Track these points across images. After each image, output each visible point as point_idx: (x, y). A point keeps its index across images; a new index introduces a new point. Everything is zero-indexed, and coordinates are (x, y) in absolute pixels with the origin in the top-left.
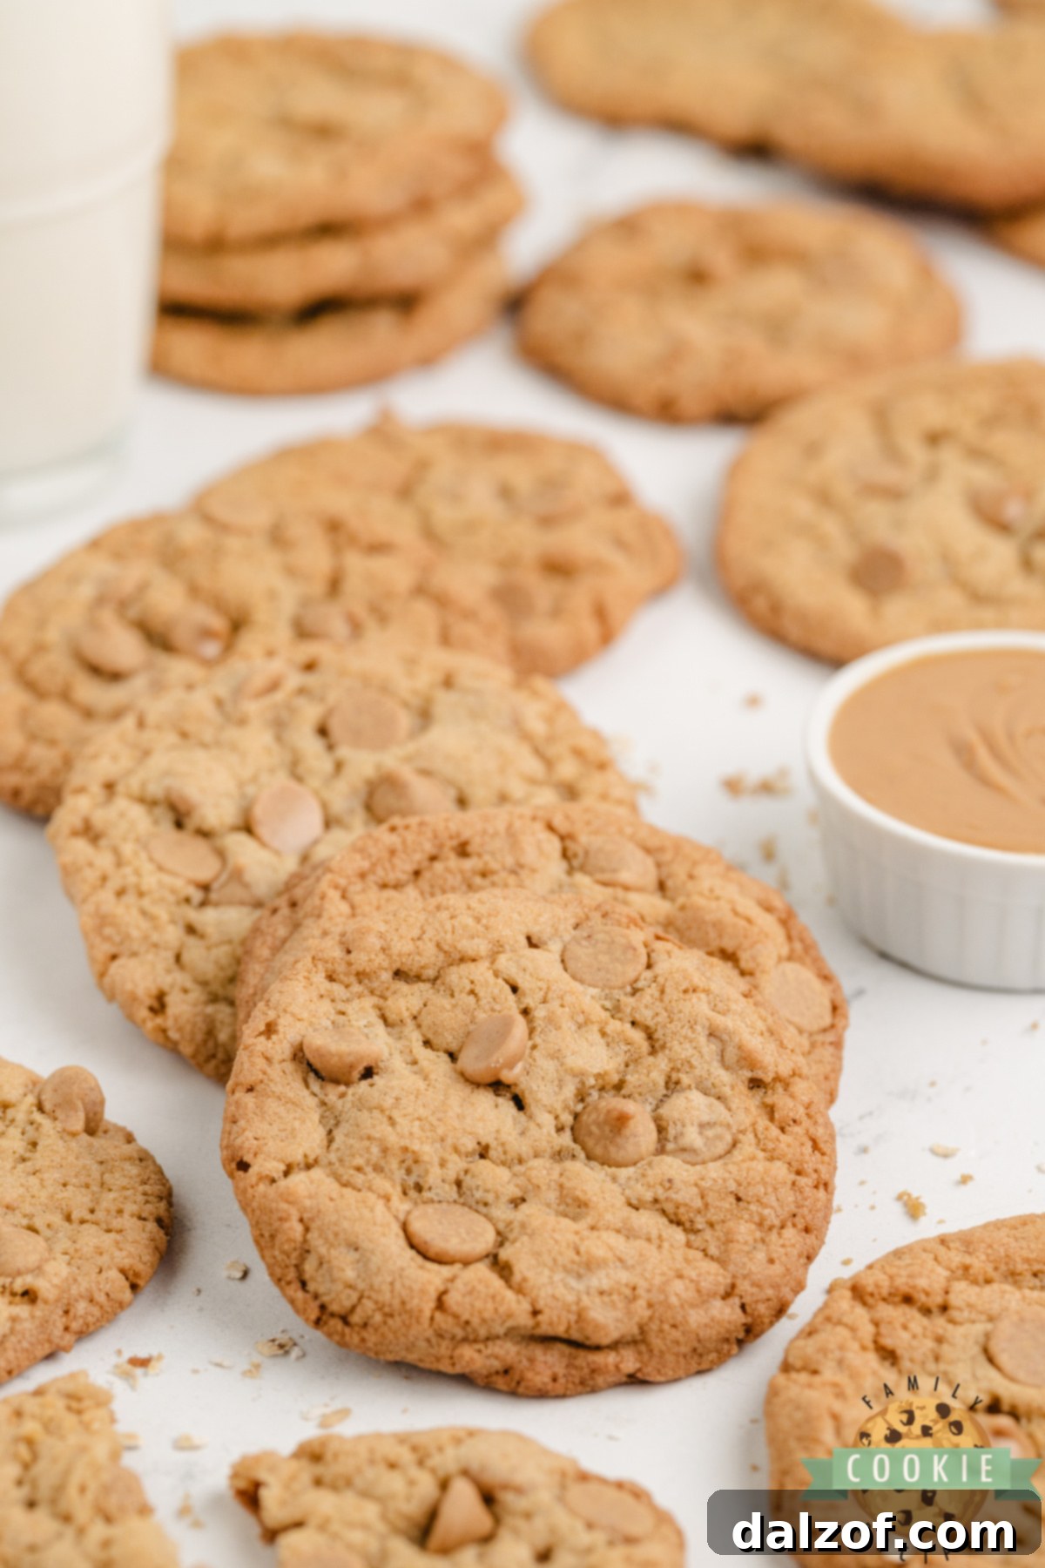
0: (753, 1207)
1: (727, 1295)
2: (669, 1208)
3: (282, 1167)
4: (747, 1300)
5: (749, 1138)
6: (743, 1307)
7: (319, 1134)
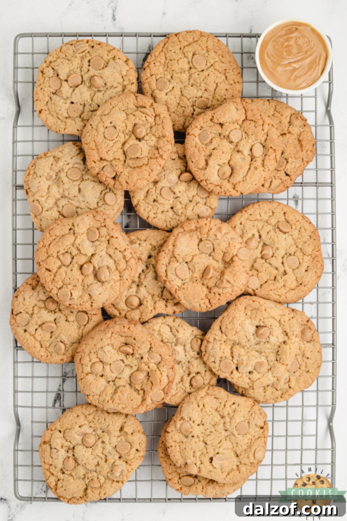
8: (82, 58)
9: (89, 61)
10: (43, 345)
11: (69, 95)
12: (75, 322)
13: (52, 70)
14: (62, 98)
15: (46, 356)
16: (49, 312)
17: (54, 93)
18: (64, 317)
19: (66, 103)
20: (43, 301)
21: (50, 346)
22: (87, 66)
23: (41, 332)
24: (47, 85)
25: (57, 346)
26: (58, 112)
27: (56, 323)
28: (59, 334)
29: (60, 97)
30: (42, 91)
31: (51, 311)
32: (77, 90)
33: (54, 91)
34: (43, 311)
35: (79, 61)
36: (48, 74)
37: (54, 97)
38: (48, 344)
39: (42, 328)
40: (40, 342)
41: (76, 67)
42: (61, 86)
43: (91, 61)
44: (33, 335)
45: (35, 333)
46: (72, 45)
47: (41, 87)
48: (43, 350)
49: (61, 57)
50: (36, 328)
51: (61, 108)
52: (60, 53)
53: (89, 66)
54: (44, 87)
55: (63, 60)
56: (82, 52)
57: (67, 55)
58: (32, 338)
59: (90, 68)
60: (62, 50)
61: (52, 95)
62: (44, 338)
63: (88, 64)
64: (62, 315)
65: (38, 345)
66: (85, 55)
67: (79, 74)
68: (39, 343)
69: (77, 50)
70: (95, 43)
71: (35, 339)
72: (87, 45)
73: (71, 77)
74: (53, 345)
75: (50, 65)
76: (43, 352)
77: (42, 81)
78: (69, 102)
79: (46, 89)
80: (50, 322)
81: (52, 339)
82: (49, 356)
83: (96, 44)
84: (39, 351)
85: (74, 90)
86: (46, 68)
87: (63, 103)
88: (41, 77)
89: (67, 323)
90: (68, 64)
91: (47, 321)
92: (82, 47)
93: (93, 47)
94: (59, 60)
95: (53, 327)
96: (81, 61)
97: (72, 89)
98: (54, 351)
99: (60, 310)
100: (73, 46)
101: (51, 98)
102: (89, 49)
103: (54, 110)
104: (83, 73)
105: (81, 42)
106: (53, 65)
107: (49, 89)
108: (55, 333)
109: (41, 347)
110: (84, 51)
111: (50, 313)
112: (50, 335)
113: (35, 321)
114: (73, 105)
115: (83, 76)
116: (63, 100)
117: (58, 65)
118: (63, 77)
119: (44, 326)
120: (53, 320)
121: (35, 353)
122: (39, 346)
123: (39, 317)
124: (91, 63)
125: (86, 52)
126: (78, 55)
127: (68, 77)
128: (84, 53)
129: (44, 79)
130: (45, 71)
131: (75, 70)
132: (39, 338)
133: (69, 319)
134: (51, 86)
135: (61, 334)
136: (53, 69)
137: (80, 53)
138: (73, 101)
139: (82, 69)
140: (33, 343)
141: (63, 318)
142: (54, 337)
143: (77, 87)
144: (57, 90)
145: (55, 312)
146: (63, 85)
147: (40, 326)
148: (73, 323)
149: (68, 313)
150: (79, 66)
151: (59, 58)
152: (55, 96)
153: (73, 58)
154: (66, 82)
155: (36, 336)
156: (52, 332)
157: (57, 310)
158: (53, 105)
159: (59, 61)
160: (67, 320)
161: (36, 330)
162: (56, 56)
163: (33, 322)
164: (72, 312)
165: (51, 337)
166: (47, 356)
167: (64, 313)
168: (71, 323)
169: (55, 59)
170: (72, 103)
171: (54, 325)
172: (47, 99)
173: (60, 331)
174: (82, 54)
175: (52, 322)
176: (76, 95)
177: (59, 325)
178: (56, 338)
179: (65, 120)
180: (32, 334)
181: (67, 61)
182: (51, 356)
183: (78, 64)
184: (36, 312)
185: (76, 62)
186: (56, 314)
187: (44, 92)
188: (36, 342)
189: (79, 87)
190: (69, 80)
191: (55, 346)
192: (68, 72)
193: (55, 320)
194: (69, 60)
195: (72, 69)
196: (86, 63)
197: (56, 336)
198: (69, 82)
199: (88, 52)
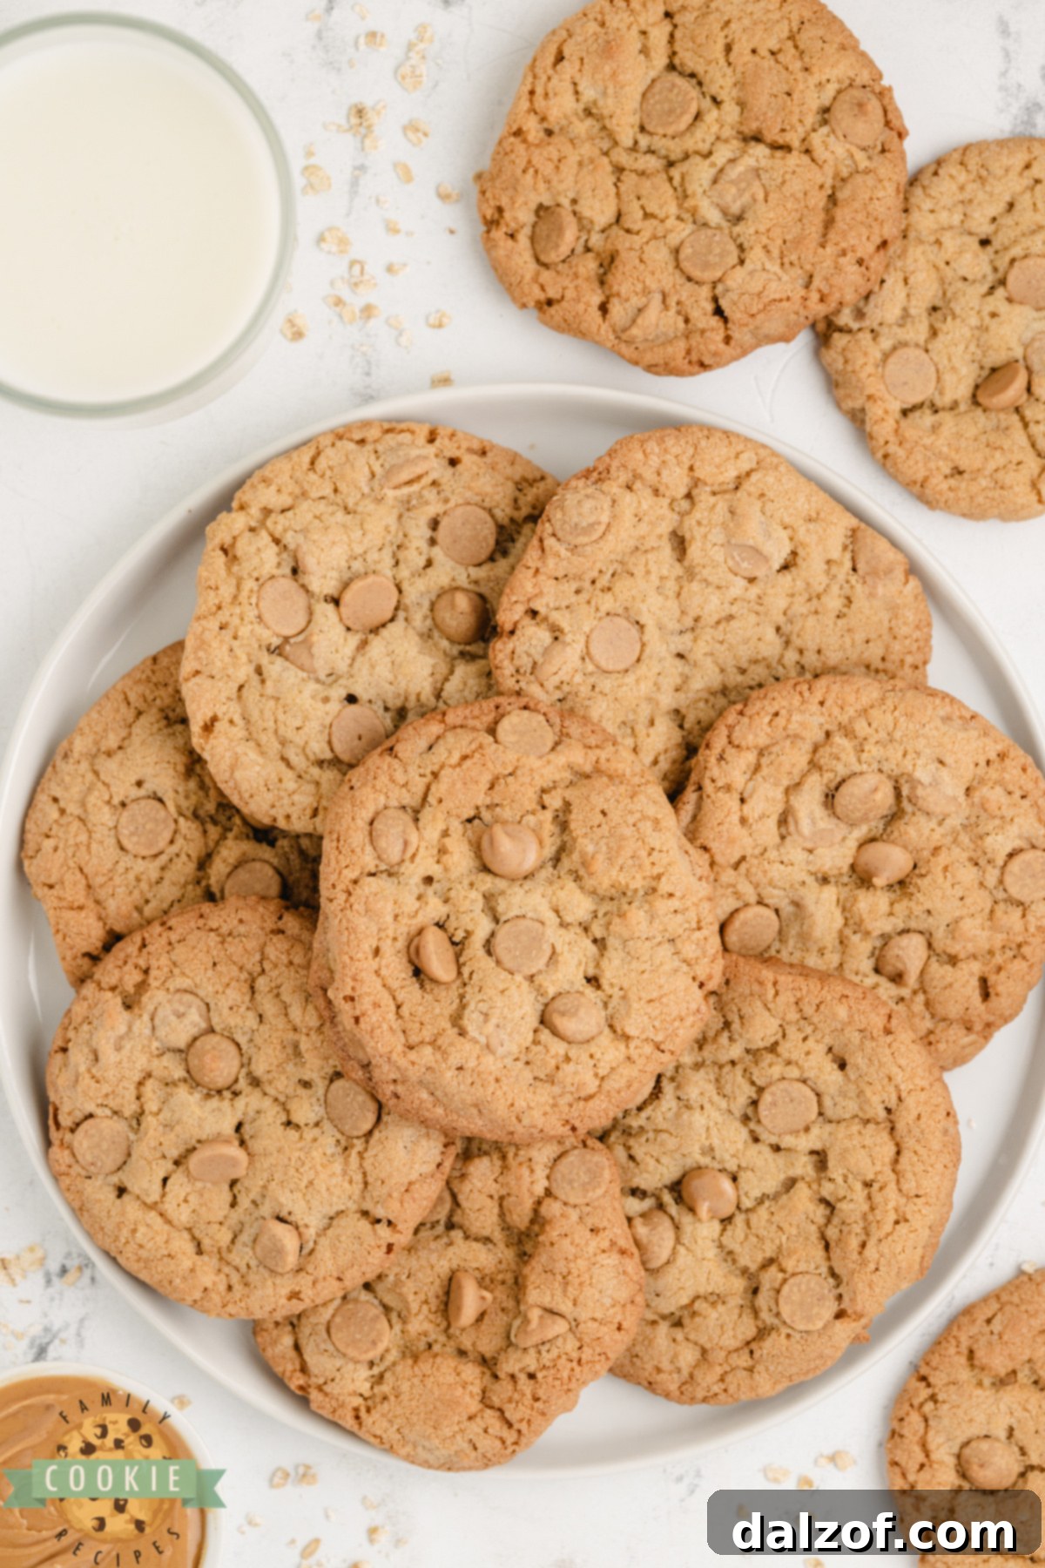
0: (215, 953)
1: (281, 932)
2: (247, 998)
3: (378, 1226)
4: (274, 918)
5: (172, 985)
6: (280, 918)
7: (342, 1221)
8: (407, 506)
9: (435, 524)
10: (206, 1243)
11: (342, 666)
12: (327, 1125)
13: (274, 549)
14: (311, 672)
15: (222, 1287)
16: (208, 1096)
17: (277, 651)
18: (277, 1108)
19: (326, 700)
20: (180, 1051)
21: (233, 1241)
22: (424, 545)
23: (188, 1188)
24: (251, 614)
25: (264, 1240)
26: (290, 734)
27: (242, 1143)
28: (265, 1187)
29: (302, 668)
30: (228, 634)
31: (219, 1092)
32: (377, 646)
33: (276, 641)
34: (182, 1092)
35: (392, 520)
36: (255, 561)
37: (274, 667)
38: (225, 1237)
39: (188, 1174)
40: (189, 1230)
41: (379, 543)
42: (309, 622)
43: (444, 523)
44: (153, 1207)
45: (163, 1195)
46: (362, 442)
47: (223, 616)
48: (208, 1264)
49: (314, 494)
50: (162, 1175)
51: (306, 718)
52: (313, 477)
53: (433, 542)
54: (235, 621)
55: (321, 507)
56: (409, 483)
57: (342, 487)
58: (153, 1216)
59: (437, 553)
60: (322, 463)
61: (265, 659)
62: (203, 1211)
63: (428, 533)
64: (267, 1103)
65: (183, 1245)
66: (420, 496)
67: (389, 573)
68: (186, 1235)
69: (389, 473)
70: (465, 445)
71: (169, 1222)
72: (431, 450)
73: (356, 586)
74: (245, 1237)
75: (263, 523)
76: (208, 1275)
77: (227, 591)
78: (339, 693)
79: (244, 631)
80: (218, 1139)
81: (240, 1209)
82: (238, 1287)
83: (470, 451)
84: (192, 1270)
85: (364, 644)
86: (248, 534)
87: (313, 697)
88: (223, 572)
89: (292, 1134)
90: (344, 526)
91: (204, 1137)
92: (410, 462)
93: (453, 462)
94: (305, 505)
95: (234, 1162)
96: (400, 517)
97: (354, 640)
98: (253, 1263)
99: (255, 1082)
100: (369, 447)
101: (259, 671)
102: (438, 470)
103: (271, 724)
104: (404, 573)
105: (406, 437)
106: (278, 524)
107: (259, 629)
108: (247, 1183)
109: (200, 1251)
110: (419, 478)
111: (214, 1102)
112: (227, 1197)
113: (153, 1143)
114: (353, 708)
115: (405, 586)
116: (312, 686)
117: (305, 531)
118: (322, 581)
119: (194, 1161)
120: (228, 1127)
121: (177, 1281)
122: (190, 1248)
123: (168, 1126)
124: (442, 534)
125: (426, 481)
126: (390, 494)
127: (346, 585)
128: (415, 487)
129: (238, 587)
130: (241, 549)
131: (373, 556)
132: (183, 1216)
133: (297, 1117)
134: (267, 617)
135: (273, 1185)
136: (277, 541)
137: (397, 487)
138: (358, 690)
139: (401, 555)
140: (160, 1239)
141: (273, 1116)
142: (244, 1202)
143: (375, 630)
144: (286, 639)
145: (236, 1094)
146: (318, 616)
147: (177, 1163)
148: (316, 1131)
149: (290, 1091)
150: (389, 538)
151: (304, 494)
152: (279, 661)
153: (367, 506)
154: (330, 607)
155: (169, 1206)
156: (233, 1183)
157: (242, 1084)
158: (272, 703)
159: (305, 511)
160: (288, 1123)
161: (165, 1180)
162: (291, 487)
163: (142, 1150)
164: (306, 1084)
165: (233, 1204)
166: (230, 1288)
167: (271, 1090)
168: (309, 1134)
169: (285, 500)
170: (351, 699)
171: (234, 1151)
172: (244, 672)
173: (265, 1175)
174: (406, 490)
175: (227, 1141)
176: (373, 667)
177: (256, 1146)
178: (254, 1203)
179: (315, 771)
180: (150, 1200)
181: (340, 516)
182: (246, 1284)
183: (387, 529)
184: (151, 1106)
185: (381, 521)
186: (240, 1102)
187: (236, 644)
188: (175, 1234)
189: (384, 632)
190: (347, 598)
191: (255, 1241)
192: (344, 564)
193: (239, 1127)
194: (347, 511)
195: (359, 550)
196: (419, 532)
197: (254, 1194)
198: (343, 609)
199: (434, 483)
